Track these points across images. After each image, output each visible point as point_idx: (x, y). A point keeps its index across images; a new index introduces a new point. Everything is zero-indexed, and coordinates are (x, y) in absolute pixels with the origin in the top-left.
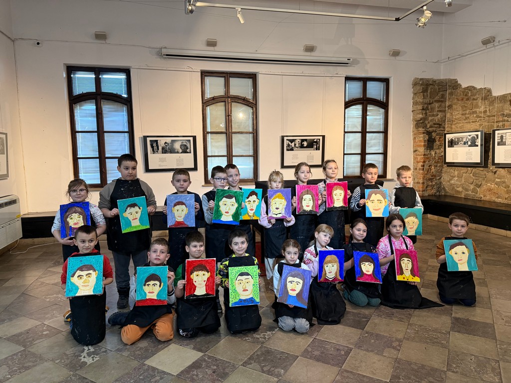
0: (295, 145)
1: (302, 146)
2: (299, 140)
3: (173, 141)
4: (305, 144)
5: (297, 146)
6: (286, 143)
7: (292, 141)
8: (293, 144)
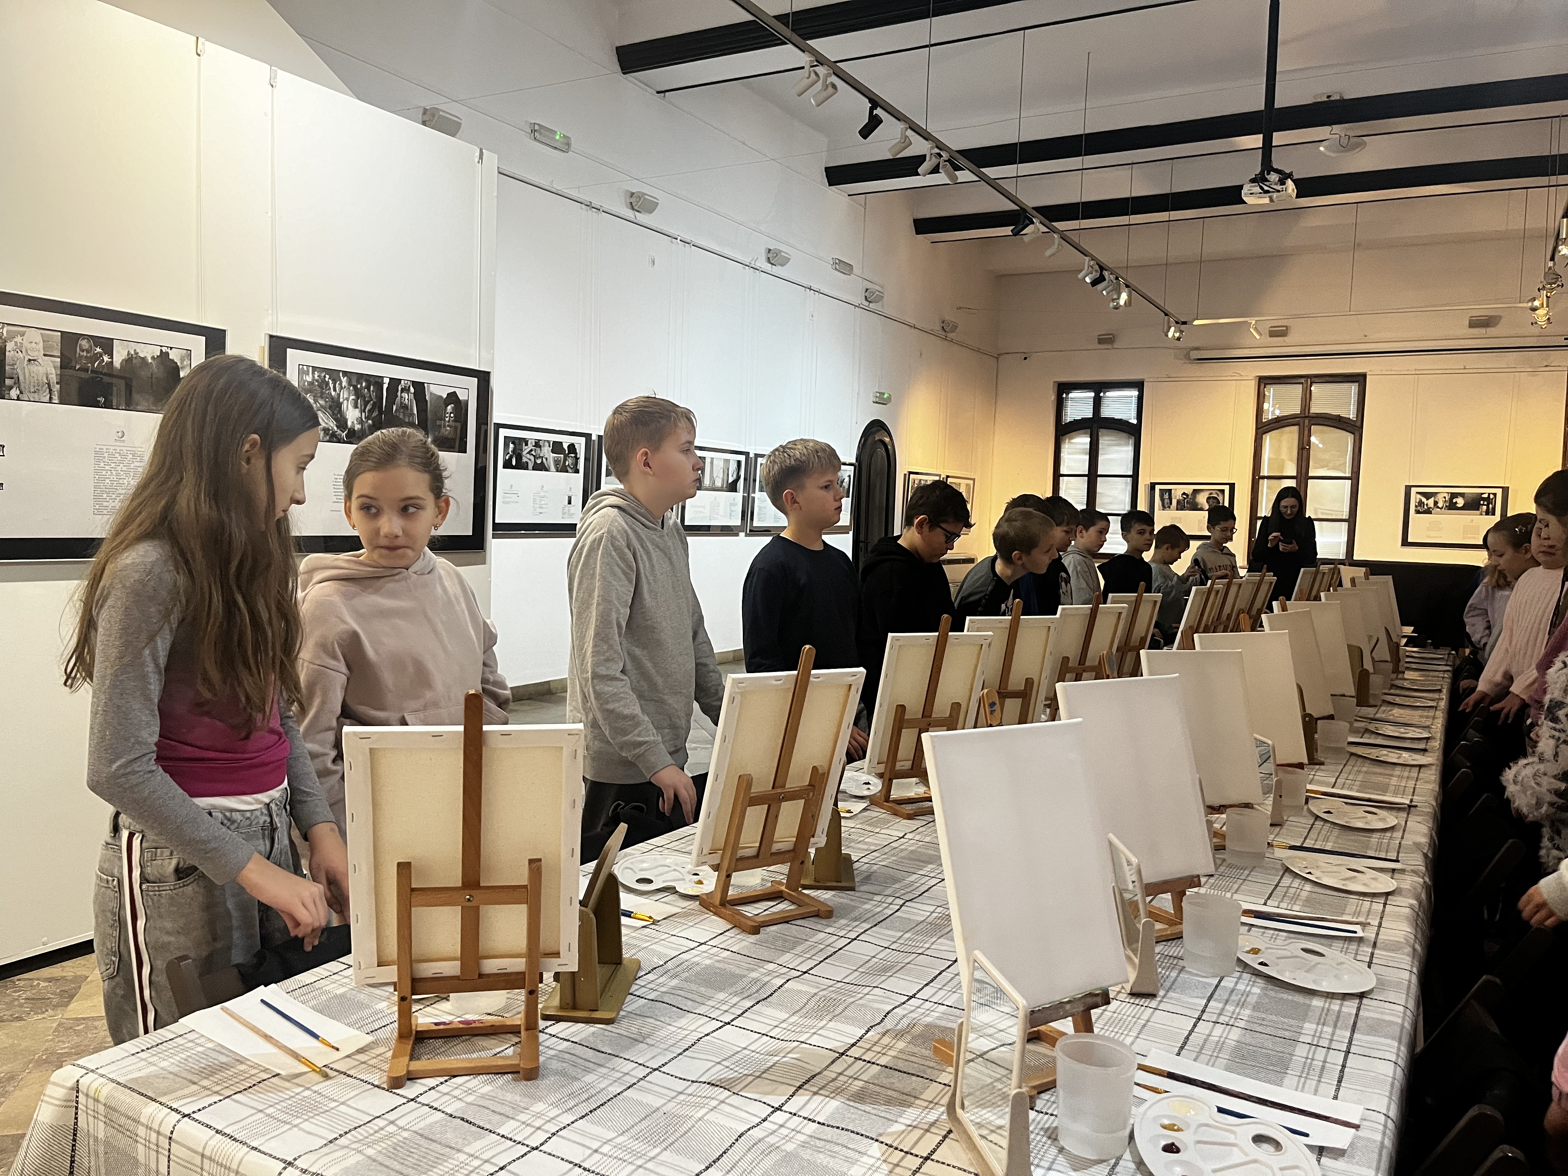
0: (1436, 503)
1: (1452, 506)
2: (1446, 495)
3: (1196, 492)
4: (1460, 502)
5: (1440, 505)
6: (1414, 499)
7: (1428, 496)
8: (1431, 503)
